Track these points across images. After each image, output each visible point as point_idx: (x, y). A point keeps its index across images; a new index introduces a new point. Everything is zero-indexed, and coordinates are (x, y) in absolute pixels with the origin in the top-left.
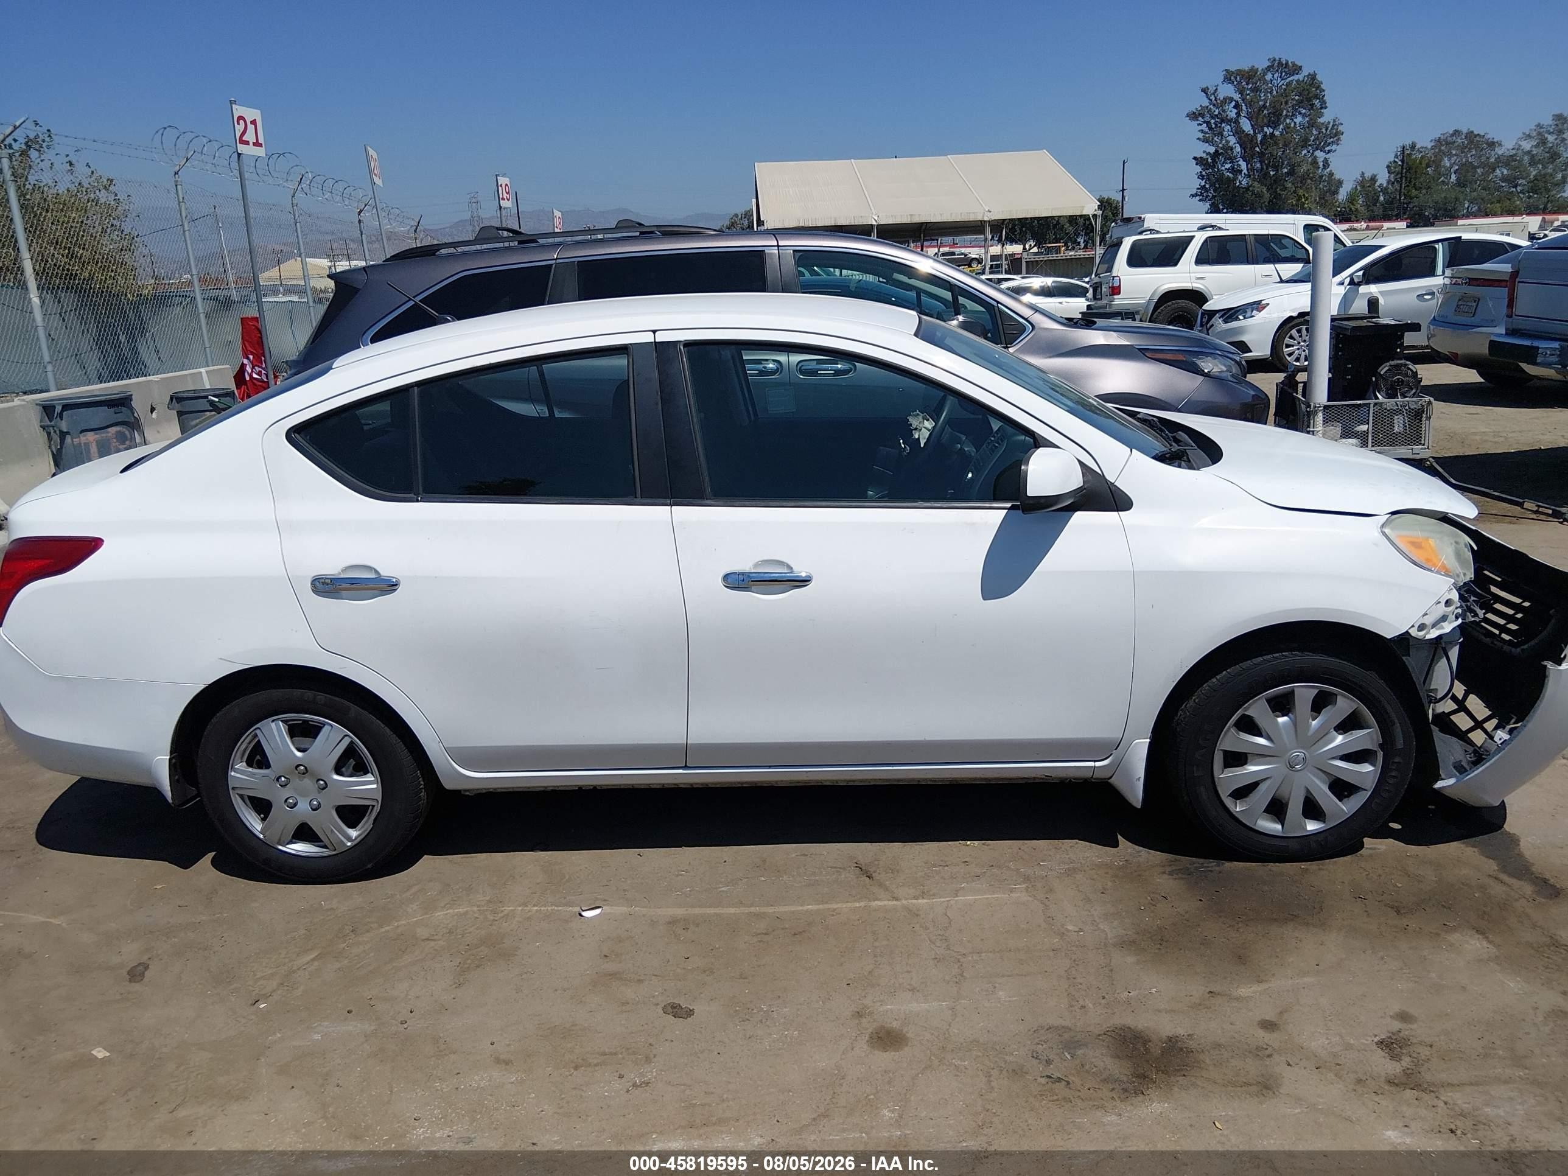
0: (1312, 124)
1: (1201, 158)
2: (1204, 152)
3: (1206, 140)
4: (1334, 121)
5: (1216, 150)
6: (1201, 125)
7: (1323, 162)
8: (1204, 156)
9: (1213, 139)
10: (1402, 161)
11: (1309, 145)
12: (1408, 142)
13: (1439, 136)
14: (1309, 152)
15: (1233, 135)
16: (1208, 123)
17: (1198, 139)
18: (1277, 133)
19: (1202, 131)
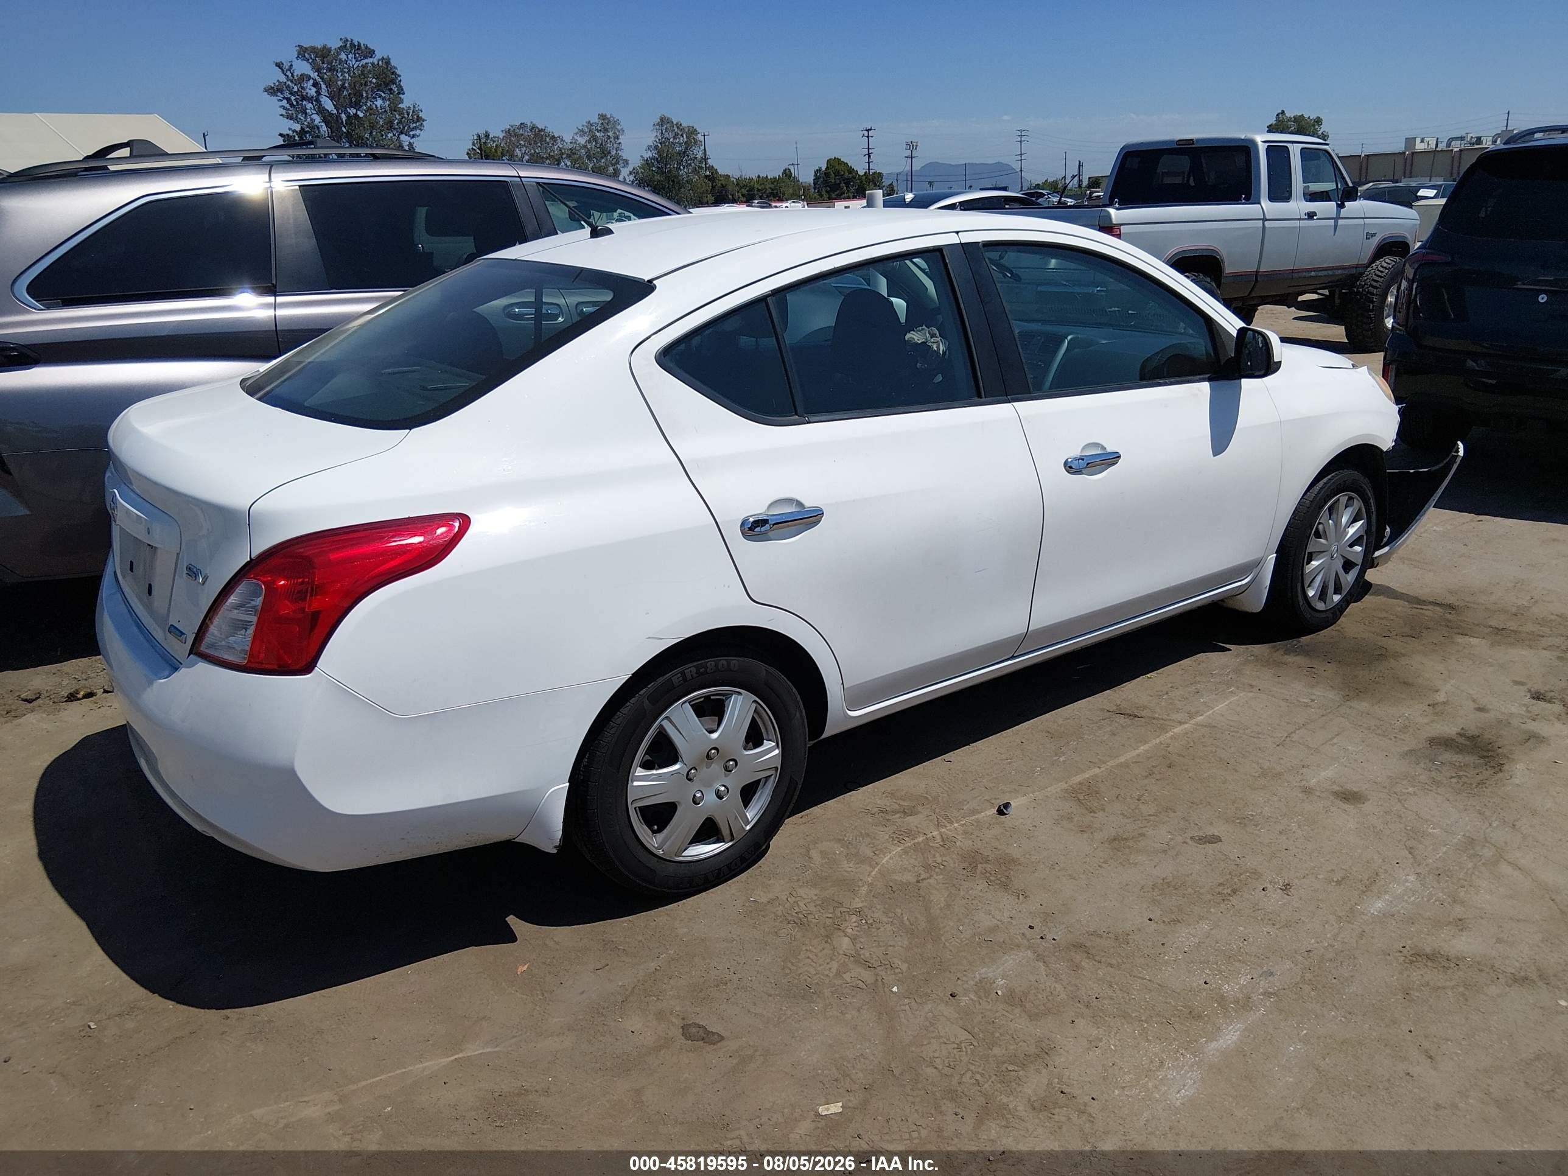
0: (394, 109)
1: (288, 135)
2: (290, 129)
3: (290, 117)
4: (414, 107)
5: (301, 128)
6: (281, 101)
7: (408, 146)
8: (291, 133)
9: (297, 116)
10: (480, 149)
11: (395, 129)
12: (482, 132)
13: (509, 127)
14: (394, 135)
15: (317, 114)
16: (288, 100)
17: (282, 115)
18: (361, 115)
19: (284, 107)
